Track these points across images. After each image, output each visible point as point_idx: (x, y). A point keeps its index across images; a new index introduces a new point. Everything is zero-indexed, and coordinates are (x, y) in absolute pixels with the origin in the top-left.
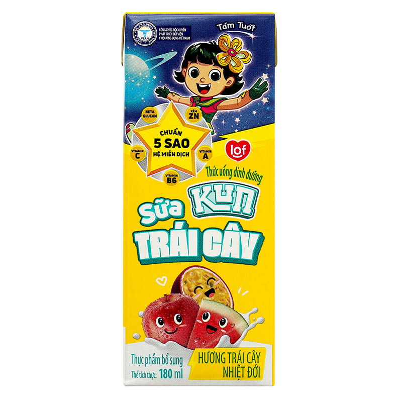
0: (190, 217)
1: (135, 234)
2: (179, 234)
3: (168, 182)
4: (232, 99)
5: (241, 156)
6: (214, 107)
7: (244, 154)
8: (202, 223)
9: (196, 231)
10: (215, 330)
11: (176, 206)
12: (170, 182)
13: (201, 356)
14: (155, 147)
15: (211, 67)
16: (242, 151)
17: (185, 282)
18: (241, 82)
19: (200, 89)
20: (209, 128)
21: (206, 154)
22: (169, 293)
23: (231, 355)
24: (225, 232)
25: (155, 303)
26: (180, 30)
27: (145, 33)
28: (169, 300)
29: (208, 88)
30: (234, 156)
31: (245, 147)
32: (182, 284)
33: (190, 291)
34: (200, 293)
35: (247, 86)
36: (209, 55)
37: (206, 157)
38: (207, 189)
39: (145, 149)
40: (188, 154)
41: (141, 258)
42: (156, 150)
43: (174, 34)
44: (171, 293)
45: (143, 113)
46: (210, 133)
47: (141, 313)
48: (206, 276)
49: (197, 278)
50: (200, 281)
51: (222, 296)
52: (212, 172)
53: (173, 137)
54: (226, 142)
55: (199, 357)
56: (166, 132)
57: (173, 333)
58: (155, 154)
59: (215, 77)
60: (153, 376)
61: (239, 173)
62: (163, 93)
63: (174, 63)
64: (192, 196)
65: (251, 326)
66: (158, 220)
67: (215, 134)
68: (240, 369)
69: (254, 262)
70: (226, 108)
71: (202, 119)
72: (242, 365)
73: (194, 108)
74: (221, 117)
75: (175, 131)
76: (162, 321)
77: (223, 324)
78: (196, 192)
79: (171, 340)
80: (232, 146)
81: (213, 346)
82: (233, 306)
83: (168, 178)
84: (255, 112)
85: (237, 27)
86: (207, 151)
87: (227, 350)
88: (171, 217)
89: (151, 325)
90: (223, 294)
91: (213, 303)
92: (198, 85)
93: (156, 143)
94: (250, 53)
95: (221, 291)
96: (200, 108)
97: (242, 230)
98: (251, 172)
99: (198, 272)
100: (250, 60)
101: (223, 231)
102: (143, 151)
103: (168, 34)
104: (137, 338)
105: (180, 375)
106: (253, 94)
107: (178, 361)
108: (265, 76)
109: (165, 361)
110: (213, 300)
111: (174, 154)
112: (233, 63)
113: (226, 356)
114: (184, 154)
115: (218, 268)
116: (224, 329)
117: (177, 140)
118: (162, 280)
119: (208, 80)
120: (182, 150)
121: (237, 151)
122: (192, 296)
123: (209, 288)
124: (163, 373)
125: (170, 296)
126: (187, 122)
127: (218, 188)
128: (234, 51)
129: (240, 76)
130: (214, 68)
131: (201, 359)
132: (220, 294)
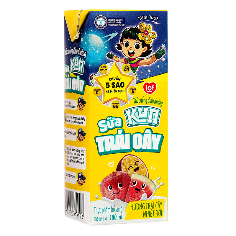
0: (125, 127)
1: (96, 138)
2: (120, 137)
3: (114, 107)
4: (146, 59)
5: (152, 91)
6: (137, 64)
7: (153, 90)
8: (132, 130)
9: (129, 135)
10: (139, 190)
11: (118, 121)
12: (115, 107)
13: (132, 206)
14: (107, 87)
15: (135, 41)
16: (152, 88)
17: (124, 164)
18: (151, 49)
19: (129, 54)
20: (134, 76)
21: (133, 91)
22: (115, 171)
23: (148, 204)
24: (144, 134)
25: (108, 177)
26: (119, 20)
27: (101, 22)
28: (115, 175)
29: (133, 53)
30: (148, 91)
31: (154, 86)
32: (122, 166)
33: (126, 169)
34: (132, 170)
35: (154, 51)
36: (134, 34)
37: (133, 92)
38: (134, 110)
39: (101, 89)
40: (124, 91)
41: (100, 152)
42: (107, 89)
43: (116, 22)
44: (116, 171)
45: (100, 68)
46: (135, 78)
47: (100, 183)
48: (134, 160)
49: (130, 161)
50: (132, 163)
51: (143, 171)
52: (136, 101)
53: (116, 82)
54: (143, 83)
55: (131, 207)
56: (112, 79)
57: (117, 194)
58: (106, 92)
59: (137, 47)
60: (106, 219)
61: (151, 101)
62: (110, 56)
63: (116, 39)
64: (126, 115)
65: (157, 187)
66: (109, 129)
67: (138, 79)
68: (152, 212)
69: (158, 151)
70: (144, 64)
71: (131, 70)
72: (153, 210)
73: (126, 65)
74: (141, 69)
75: (117, 78)
76: (112, 187)
77: (143, 187)
78: (128, 112)
79: (116, 198)
80: (147, 86)
81: (138, 200)
82: (149, 176)
83: (114, 105)
84: (158, 66)
85: (149, 19)
86: (134, 89)
87: (145, 202)
88: (115, 127)
89: (105, 190)
90: (143, 170)
91: (138, 175)
92: (128, 51)
93: (107, 85)
94: (156, 33)
95: (142, 168)
96: (130, 64)
97: (152, 133)
98: (157, 100)
99: (130, 158)
100: (155, 37)
101: (143, 134)
102: (100, 90)
103: (113, 22)
104: (97, 198)
105: (120, 217)
106: (158, 56)
107: (120, 209)
108: (163, 46)
109: (113, 210)
110: (139, 174)
111: (116, 91)
112: (147, 39)
113: (145, 205)
114: (122, 91)
115: (140, 155)
116: (144, 190)
117: (118, 83)
118: (111, 163)
119: (134, 48)
120: (121, 89)
121: (150, 88)
122: (127, 172)
123: (136, 167)
124: (112, 217)
125: (116, 172)
126: (123, 72)
127: (140, 110)
128: (147, 32)
129: (150, 46)
130: (137, 41)
131: (132, 208)
132: (142, 170)
